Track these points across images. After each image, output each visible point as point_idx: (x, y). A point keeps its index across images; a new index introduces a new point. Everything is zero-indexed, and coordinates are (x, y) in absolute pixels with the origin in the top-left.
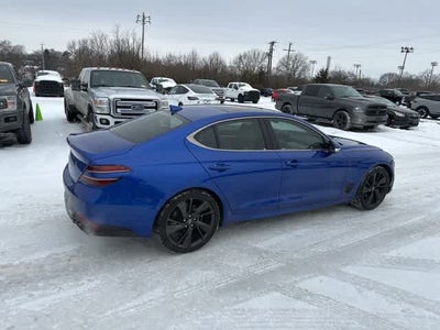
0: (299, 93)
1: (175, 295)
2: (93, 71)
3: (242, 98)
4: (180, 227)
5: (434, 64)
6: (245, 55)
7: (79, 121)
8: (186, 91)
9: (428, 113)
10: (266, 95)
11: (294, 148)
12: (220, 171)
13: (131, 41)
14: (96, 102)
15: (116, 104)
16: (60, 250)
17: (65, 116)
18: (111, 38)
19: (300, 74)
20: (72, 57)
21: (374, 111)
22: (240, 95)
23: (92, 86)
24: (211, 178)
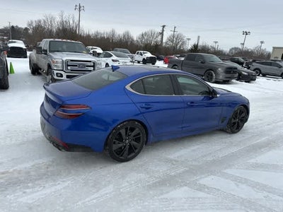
0: (183, 59)
2: (50, 41)
3: (145, 61)
4: (121, 145)
5: (262, 42)
6: (146, 33)
8: (111, 56)
9: (260, 73)
10: (160, 59)
11: (190, 94)
12: (147, 108)
13: (71, 22)
14: (54, 62)
15: (67, 64)
17: (30, 71)
18: (58, 19)
19: (180, 47)
20: (30, 31)
21: (230, 71)
22: (144, 59)
23: (50, 51)
24: (141, 113)
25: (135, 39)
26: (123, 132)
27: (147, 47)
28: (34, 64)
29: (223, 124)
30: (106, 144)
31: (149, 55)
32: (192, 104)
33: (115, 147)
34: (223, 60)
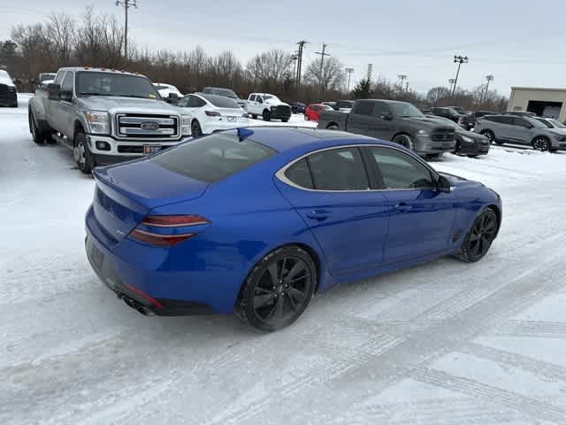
1: (283, 393)
2: (78, 73)
3: (268, 115)
4: (267, 296)
5: (489, 78)
6: (264, 57)
7: (52, 142)
8: (201, 103)
13: (109, 31)
14: (89, 118)
15: (119, 121)
16: (96, 338)
18: (80, 24)
19: (333, 85)
20: (19, 49)
21: (441, 135)
22: (266, 110)
23: (80, 95)
24: (309, 229)
25: (244, 68)
26: (273, 269)
27: (269, 86)
28: (41, 122)
29: (456, 244)
30: (240, 297)
31: (275, 101)
32: (402, 207)
33: (258, 301)
34: (424, 112)
